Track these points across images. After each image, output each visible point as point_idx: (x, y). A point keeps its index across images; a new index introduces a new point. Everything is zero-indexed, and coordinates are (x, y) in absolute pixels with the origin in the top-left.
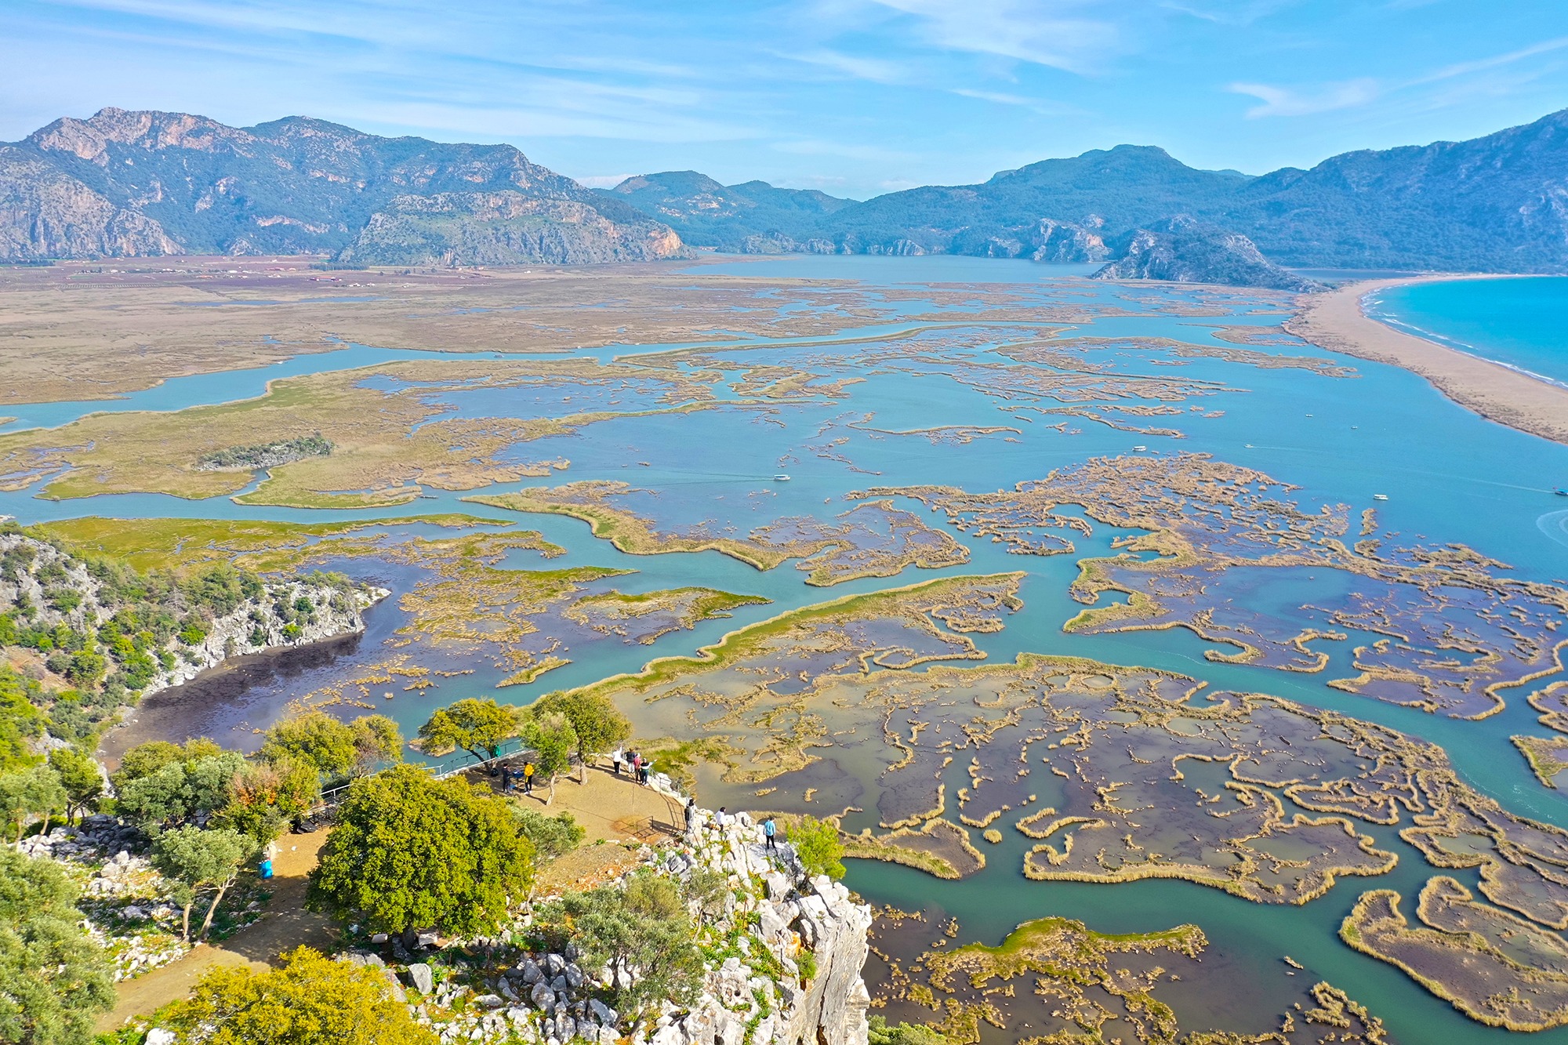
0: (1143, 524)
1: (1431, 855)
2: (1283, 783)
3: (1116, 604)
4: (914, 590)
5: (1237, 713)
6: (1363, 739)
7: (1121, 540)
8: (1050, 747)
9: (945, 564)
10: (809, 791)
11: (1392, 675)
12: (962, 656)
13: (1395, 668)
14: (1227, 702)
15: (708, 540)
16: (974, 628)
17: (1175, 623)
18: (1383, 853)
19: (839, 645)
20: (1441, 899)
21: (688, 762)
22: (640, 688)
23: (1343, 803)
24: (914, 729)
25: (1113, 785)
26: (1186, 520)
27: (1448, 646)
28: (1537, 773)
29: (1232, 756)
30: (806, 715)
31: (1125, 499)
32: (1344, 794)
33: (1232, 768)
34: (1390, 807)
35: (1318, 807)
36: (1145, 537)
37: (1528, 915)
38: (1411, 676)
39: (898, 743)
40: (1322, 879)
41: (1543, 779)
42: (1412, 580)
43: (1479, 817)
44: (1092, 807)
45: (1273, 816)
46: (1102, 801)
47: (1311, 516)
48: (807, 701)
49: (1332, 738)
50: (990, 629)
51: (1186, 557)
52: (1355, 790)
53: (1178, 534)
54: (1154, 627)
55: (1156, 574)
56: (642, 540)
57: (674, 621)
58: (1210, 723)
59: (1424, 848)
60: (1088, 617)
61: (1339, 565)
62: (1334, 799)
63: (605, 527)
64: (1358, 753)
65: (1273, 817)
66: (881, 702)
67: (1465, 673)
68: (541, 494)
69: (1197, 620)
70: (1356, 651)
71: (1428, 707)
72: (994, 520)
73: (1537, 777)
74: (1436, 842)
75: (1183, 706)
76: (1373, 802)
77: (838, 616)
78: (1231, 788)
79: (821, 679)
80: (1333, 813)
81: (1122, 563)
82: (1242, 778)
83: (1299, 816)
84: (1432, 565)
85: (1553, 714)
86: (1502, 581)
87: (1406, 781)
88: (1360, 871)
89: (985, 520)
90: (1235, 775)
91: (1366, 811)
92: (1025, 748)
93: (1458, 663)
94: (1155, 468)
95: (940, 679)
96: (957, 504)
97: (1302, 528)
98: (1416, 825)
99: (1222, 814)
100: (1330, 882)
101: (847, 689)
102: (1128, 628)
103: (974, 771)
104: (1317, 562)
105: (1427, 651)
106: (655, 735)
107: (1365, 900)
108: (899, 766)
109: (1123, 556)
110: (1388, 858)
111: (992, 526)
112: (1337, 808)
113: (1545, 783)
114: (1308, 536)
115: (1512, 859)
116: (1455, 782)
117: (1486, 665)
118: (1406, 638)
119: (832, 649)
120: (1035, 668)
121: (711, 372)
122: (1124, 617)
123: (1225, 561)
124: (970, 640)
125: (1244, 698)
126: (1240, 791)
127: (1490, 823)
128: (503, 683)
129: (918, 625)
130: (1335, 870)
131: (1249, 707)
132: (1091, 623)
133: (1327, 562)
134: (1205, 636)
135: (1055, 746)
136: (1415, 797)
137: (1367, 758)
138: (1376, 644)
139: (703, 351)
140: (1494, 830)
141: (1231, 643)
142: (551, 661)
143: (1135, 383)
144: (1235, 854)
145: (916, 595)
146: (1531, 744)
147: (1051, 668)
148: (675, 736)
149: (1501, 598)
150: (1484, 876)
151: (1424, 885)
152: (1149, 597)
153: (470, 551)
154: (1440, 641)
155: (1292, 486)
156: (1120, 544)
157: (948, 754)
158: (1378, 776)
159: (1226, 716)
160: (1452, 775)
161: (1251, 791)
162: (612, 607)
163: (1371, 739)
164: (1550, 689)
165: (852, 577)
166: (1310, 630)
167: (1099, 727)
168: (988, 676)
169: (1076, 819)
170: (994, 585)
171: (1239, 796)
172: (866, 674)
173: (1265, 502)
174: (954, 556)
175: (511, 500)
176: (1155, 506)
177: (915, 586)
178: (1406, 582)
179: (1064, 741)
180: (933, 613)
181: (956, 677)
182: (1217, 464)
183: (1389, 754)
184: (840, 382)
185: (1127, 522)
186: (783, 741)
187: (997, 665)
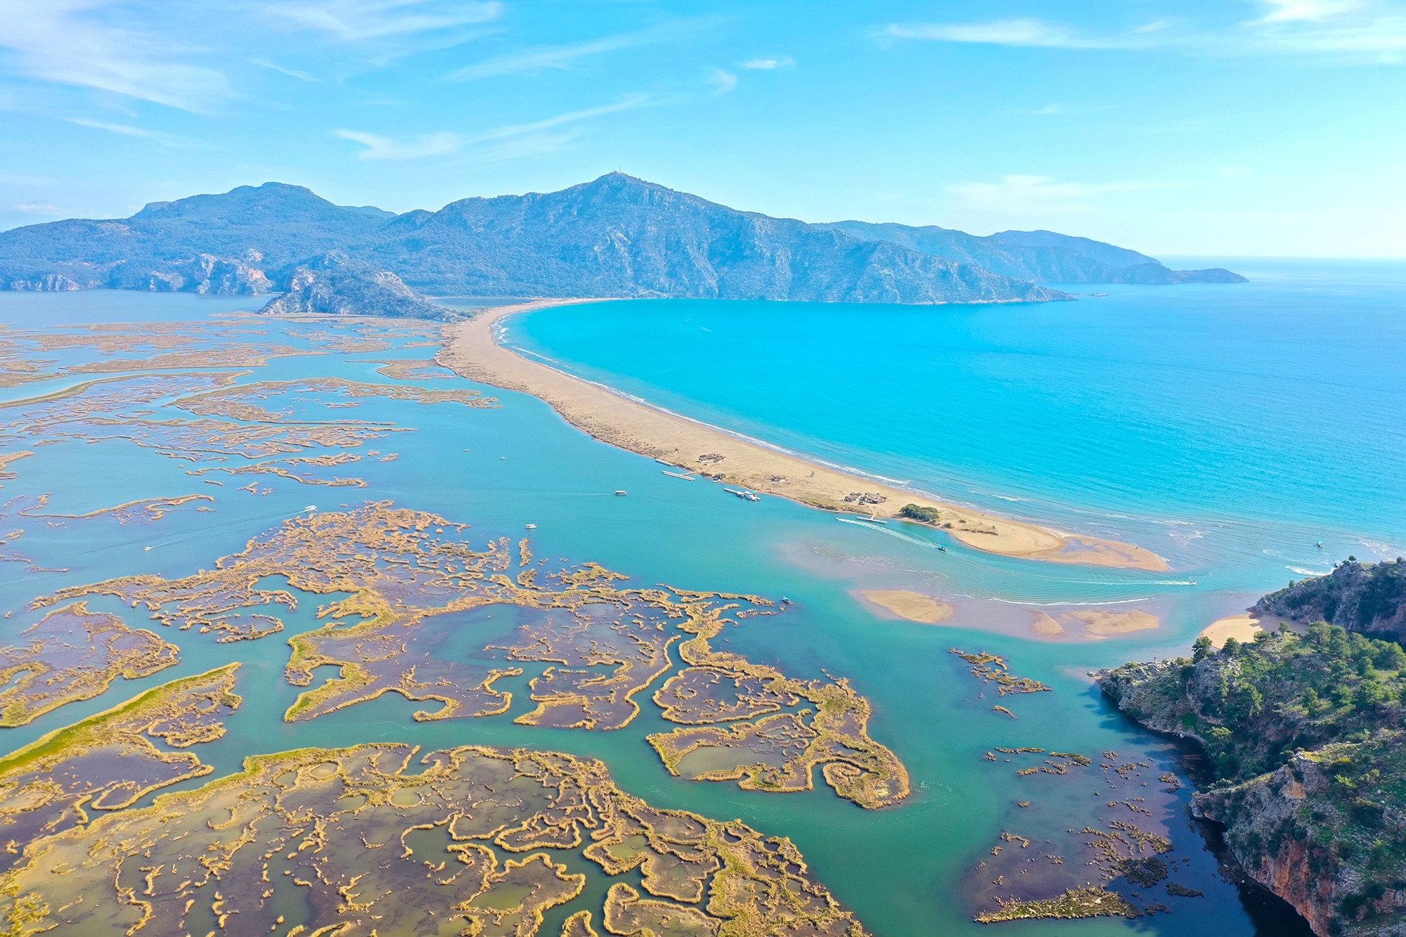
0: (343, 587)
1: (607, 866)
2: (492, 833)
3: (330, 681)
4: (126, 708)
5: (447, 771)
6: (547, 770)
7: (326, 608)
8: (289, 856)
9: (154, 669)
11: (560, 701)
12: (188, 776)
13: (561, 694)
14: (439, 762)
16: (196, 740)
17: (384, 689)
18: (574, 876)
19: (49, 796)
20: (619, 905)
23: (539, 838)
24: (149, 878)
25: (353, 881)
26: (379, 575)
27: (595, 663)
28: (667, 766)
29: (449, 817)
30: (22, 896)
31: (324, 562)
32: (539, 829)
33: (450, 830)
34: (574, 830)
35: (522, 848)
36: (347, 601)
37: (677, 898)
38: (573, 698)
39: (133, 900)
40: (534, 918)
41: (671, 769)
42: (563, 604)
43: (634, 818)
44: (338, 911)
45: (489, 868)
46: (346, 901)
47: (481, 554)
48: (20, 879)
49: (524, 775)
50: (212, 737)
51: (385, 616)
52: (547, 822)
53: (375, 592)
54: (367, 698)
55: (361, 640)
58: (427, 788)
59: (602, 862)
60: (306, 701)
61: (508, 601)
62: (533, 836)
64: (544, 785)
65: (489, 871)
66: (107, 855)
67: (609, 685)
69: (403, 682)
70: (531, 683)
71: (589, 725)
72: (199, 607)
73: (667, 769)
74: (609, 854)
75: (402, 777)
76: (562, 830)
77: (43, 761)
78: (453, 851)
79: (33, 846)
80: (534, 850)
81: (329, 633)
82: (460, 838)
83: (509, 863)
84: (575, 586)
85: (671, 708)
86: (624, 592)
87: (581, 800)
88: (561, 900)
89: (190, 609)
90: (454, 836)
91: (557, 840)
92: (265, 865)
93: (604, 677)
94: (345, 523)
95: (169, 809)
96: (157, 594)
97: (476, 567)
98: (594, 841)
99: (449, 881)
100: (540, 919)
101: (65, 849)
102: (344, 704)
103: (219, 908)
104: (492, 601)
105: (581, 671)
107: (567, 927)
108: (139, 927)
109: (329, 625)
110: (579, 880)
111: (198, 615)
112: (537, 844)
113: (673, 773)
114: (481, 575)
115: (661, 850)
116: (616, 791)
117: (622, 675)
118: (566, 662)
119: (41, 803)
120: (263, 770)
122: (339, 693)
123: (418, 613)
124: (194, 755)
125: (452, 755)
126: (460, 852)
127: (643, 823)
129: (135, 750)
130: (542, 907)
131: (457, 762)
132: (311, 707)
133: (499, 599)
134: (411, 697)
135: (294, 854)
136: (590, 815)
137: (552, 787)
138: (545, 674)
140: (646, 828)
141: (434, 699)
143: (315, 431)
144: (465, 917)
145: (128, 713)
146: (660, 741)
147: (278, 768)
149: (626, 608)
150: (645, 873)
151: (606, 897)
152: (358, 666)
154: (589, 659)
155: (463, 526)
156: (325, 613)
157: (189, 897)
158: (562, 802)
159: (439, 776)
160: (612, 785)
161: (470, 848)
163: (552, 768)
164: (666, 685)
165: (52, 707)
166: (495, 671)
167: (332, 820)
168: (218, 792)
169: (324, 929)
170: (209, 684)
171: (460, 857)
172: (86, 825)
173: (443, 545)
174: (163, 659)
176: (352, 565)
177: (126, 703)
178: (559, 607)
179: (302, 847)
180: (150, 732)
181: (185, 803)
182: (398, 512)
183: (567, 779)
185: (329, 587)
187: (225, 778)
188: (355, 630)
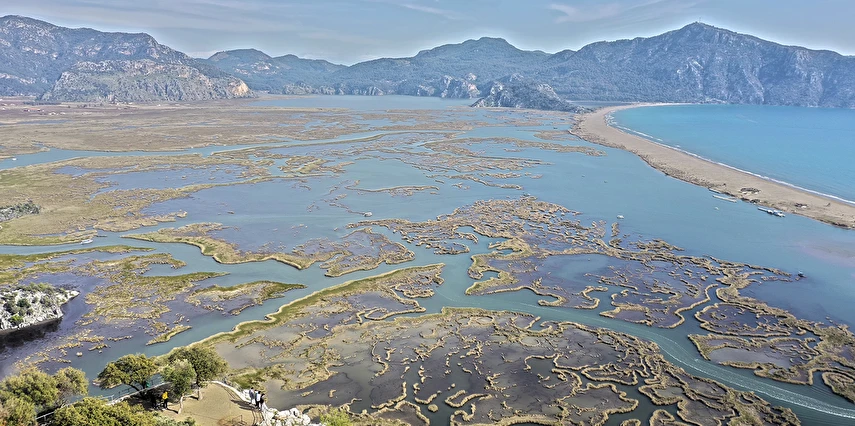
0: (504, 235)
1: (654, 399)
2: (580, 368)
3: (492, 278)
4: (385, 276)
5: (556, 332)
6: (618, 342)
7: (493, 244)
8: (461, 357)
9: (401, 261)
10: (331, 392)
11: (630, 308)
12: (412, 311)
13: (632, 304)
14: (551, 327)
15: (269, 254)
16: (418, 295)
17: (522, 287)
18: (631, 400)
19: (345, 309)
20: (660, 421)
21: (262, 380)
22: (232, 340)
23: (610, 375)
24: (388, 352)
25: (495, 375)
26: (525, 232)
27: (656, 291)
28: (701, 353)
29: (554, 355)
30: (328, 349)
31: (494, 223)
32: (610, 371)
33: (555, 362)
34: (633, 376)
35: (598, 379)
36: (505, 242)
38: (640, 307)
39: (380, 361)
40: (602, 416)
41: (704, 356)
42: (637, 259)
43: (675, 378)
44: (485, 388)
46: (490, 384)
47: (587, 228)
48: (328, 341)
49: (603, 342)
50: (427, 295)
51: (526, 252)
52: (616, 368)
53: (522, 240)
54: (512, 289)
55: (511, 261)
56: (231, 256)
57: (251, 300)
58: (542, 339)
59: (651, 396)
60: (478, 286)
61: (602, 252)
62: (606, 374)
63: (209, 249)
64: (616, 349)
65: (577, 386)
66: (369, 339)
67: (665, 304)
68: (170, 232)
69: (534, 285)
70: (613, 296)
71: (648, 323)
72: (426, 236)
73: (701, 355)
74: (656, 392)
75: (528, 330)
76: (625, 374)
77: (344, 293)
78: (555, 372)
79: (336, 328)
80: (606, 381)
81: (494, 256)
82: (560, 367)
83: (589, 384)
84: (646, 250)
85: (707, 322)
86: (680, 257)
87: (640, 361)
88: (621, 411)
89: (422, 236)
90: (557, 365)
91: (621, 379)
92: (448, 359)
93: (661, 299)
94: (509, 205)
95: (401, 324)
96: (406, 228)
97: (583, 234)
98: (646, 384)
99: (551, 387)
100: (606, 418)
101: (350, 333)
102: (499, 291)
103: (421, 373)
104: (591, 251)
105: (646, 294)
106: (242, 366)
108: (381, 374)
109: (494, 252)
110: (634, 403)
111: (425, 240)
112: (608, 379)
113: (705, 358)
114: (586, 238)
115: (692, 398)
116: (663, 360)
117: (674, 300)
118: (636, 288)
119: (341, 311)
120: (451, 315)
121: (268, 160)
122: (497, 285)
123: (546, 253)
124: (416, 302)
125: (559, 324)
126: (559, 374)
127: (681, 380)
128: (150, 342)
129: (388, 295)
130: (608, 411)
131: (562, 329)
132: (480, 289)
133: (596, 251)
134: (538, 293)
136: (645, 370)
137: (621, 351)
138: (622, 292)
139: (263, 148)
140: (683, 384)
141: (551, 296)
142: (179, 328)
144: (559, 407)
145: (386, 279)
146: (698, 338)
147: (460, 315)
148: (254, 366)
149: (680, 265)
150: (680, 408)
151: (652, 415)
152: (509, 274)
153: (128, 266)
154: (652, 289)
155: (577, 213)
156: (492, 246)
158: (627, 360)
159: (550, 334)
160: (661, 357)
161: (565, 373)
162: (214, 294)
163: (622, 341)
164: (705, 310)
165: (351, 271)
166: (590, 287)
167: (486, 344)
168: (427, 321)
169: (476, 395)
170: (428, 271)
171: (559, 376)
172: (361, 324)
173: (564, 221)
174: (406, 257)
175: (152, 236)
176: (510, 225)
177: (386, 274)
178: (634, 259)
179: (468, 354)
180: (396, 288)
181: (410, 323)
182: (539, 202)
183: (631, 349)
184: (339, 164)
185: (496, 234)
186: (316, 364)
187: (431, 315)
188: (509, 256)
